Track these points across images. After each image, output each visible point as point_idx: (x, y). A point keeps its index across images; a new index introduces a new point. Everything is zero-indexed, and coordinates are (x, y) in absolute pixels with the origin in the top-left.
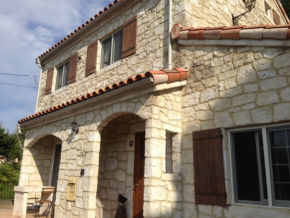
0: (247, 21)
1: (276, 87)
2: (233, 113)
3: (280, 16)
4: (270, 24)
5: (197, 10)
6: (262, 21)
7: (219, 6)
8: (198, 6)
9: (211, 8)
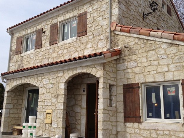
0: (151, 16)
1: (167, 64)
2: (145, 75)
3: (172, 8)
4: (165, 14)
5: (125, 12)
6: (160, 13)
7: (136, 8)
8: (125, 10)
9: (132, 10)
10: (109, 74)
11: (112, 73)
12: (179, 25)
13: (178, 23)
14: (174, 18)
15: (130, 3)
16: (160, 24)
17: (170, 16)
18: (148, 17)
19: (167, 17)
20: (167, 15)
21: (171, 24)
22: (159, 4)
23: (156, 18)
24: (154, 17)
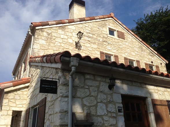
0: (89, 43)
3: (126, 32)
4: (113, 39)
5: (44, 46)
6: (104, 39)
7: (64, 40)
8: (46, 44)
9: (56, 43)
10: (14, 102)
11: (19, 100)
12: (140, 45)
13: (137, 43)
14: (129, 40)
15: (54, 38)
16: (105, 48)
17: (122, 40)
18: (84, 45)
19: (118, 40)
20: (118, 38)
21: (124, 45)
22: (103, 32)
23: (97, 44)
24: (95, 43)
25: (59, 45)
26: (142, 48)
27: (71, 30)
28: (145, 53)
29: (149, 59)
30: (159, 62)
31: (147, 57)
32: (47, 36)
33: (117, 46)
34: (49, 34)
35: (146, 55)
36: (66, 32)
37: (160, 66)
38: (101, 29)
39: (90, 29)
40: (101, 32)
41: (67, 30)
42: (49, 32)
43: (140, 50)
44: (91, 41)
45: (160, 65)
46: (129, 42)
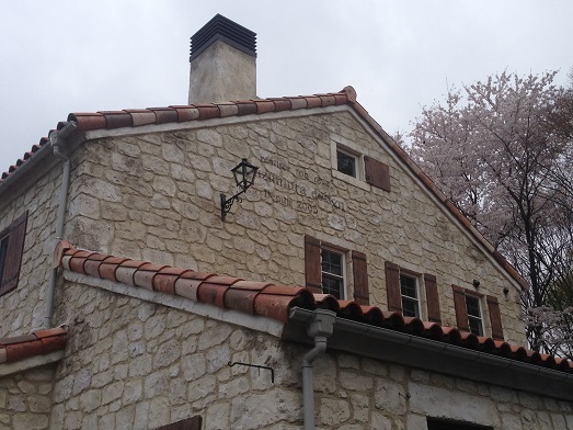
0: (270, 201)
1: (142, 373)
2: (101, 417)
3: (394, 164)
5: (114, 206)
6: (322, 189)
7: (182, 186)
8: (119, 199)
9: (157, 196)
10: (8, 421)
11: (24, 416)
15: (149, 176)
16: (324, 223)
17: (381, 192)
18: (251, 208)
19: (367, 195)
20: (367, 187)
21: (386, 215)
22: (318, 160)
23: (295, 205)
24: (287, 203)
25: (166, 204)
26: (446, 228)
27: (206, 146)
28: (455, 249)
29: (467, 271)
30: (499, 282)
31: (461, 263)
32: (124, 167)
33: (363, 218)
34: (130, 161)
35: (457, 256)
36: (191, 156)
37: (501, 299)
38: (312, 148)
39: (272, 147)
40: (308, 160)
41: (193, 147)
42: (133, 151)
43: (439, 235)
44: (277, 193)
45: (503, 296)
46: (404, 202)
